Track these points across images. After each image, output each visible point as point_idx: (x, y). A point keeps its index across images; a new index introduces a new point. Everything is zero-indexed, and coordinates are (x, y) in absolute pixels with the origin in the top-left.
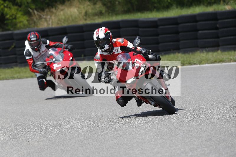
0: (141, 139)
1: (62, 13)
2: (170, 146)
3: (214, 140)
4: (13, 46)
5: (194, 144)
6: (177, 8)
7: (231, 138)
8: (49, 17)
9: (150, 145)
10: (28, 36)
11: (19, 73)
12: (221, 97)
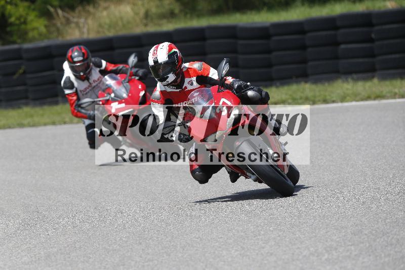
0: (242, 231)
1: (105, 13)
2: (291, 243)
3: (366, 232)
4: (21, 71)
5: (332, 240)
6: (303, 4)
7: (395, 230)
8: (82, 20)
9: (256, 242)
10: (69, 54)
11: (32, 116)
12: (379, 159)
